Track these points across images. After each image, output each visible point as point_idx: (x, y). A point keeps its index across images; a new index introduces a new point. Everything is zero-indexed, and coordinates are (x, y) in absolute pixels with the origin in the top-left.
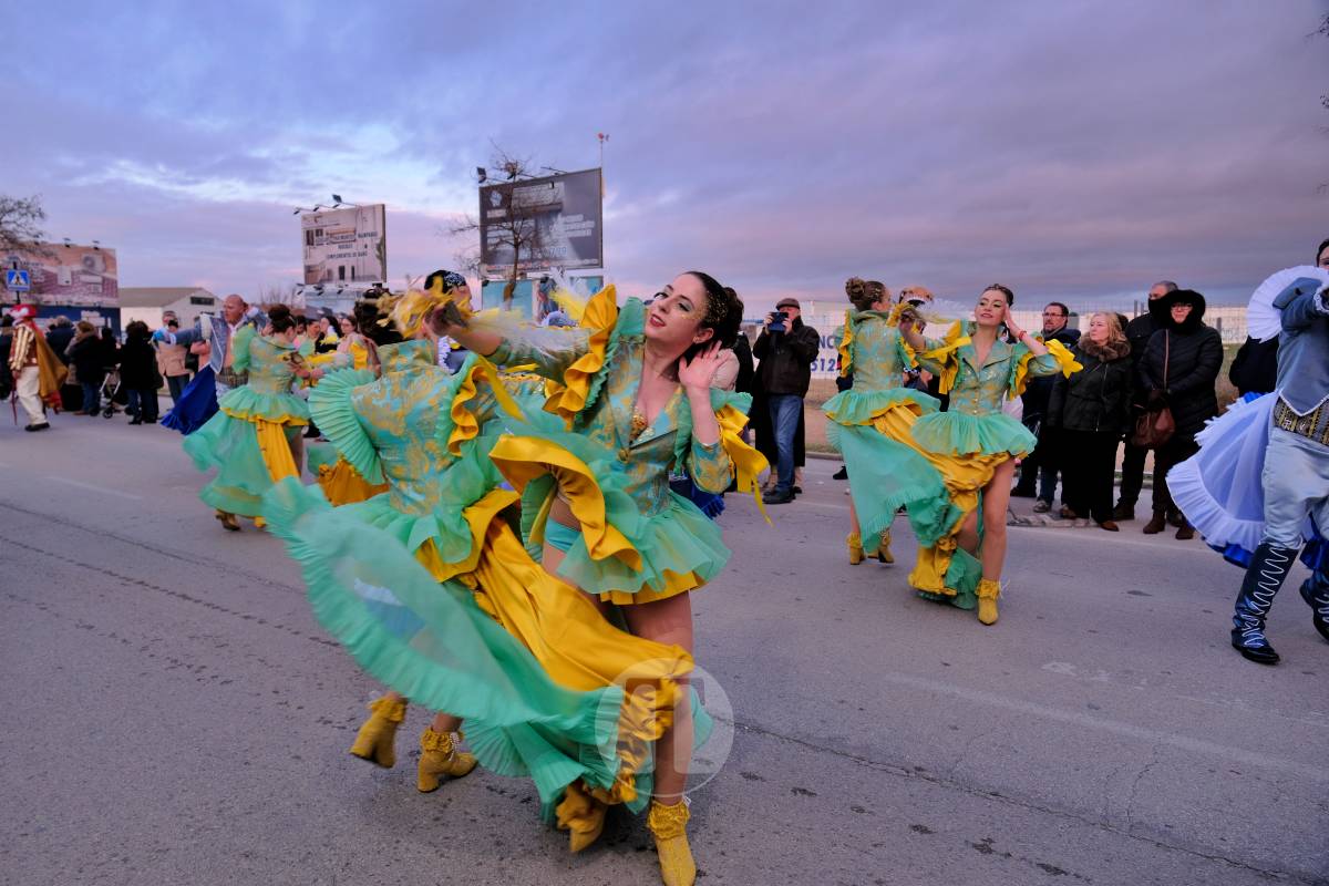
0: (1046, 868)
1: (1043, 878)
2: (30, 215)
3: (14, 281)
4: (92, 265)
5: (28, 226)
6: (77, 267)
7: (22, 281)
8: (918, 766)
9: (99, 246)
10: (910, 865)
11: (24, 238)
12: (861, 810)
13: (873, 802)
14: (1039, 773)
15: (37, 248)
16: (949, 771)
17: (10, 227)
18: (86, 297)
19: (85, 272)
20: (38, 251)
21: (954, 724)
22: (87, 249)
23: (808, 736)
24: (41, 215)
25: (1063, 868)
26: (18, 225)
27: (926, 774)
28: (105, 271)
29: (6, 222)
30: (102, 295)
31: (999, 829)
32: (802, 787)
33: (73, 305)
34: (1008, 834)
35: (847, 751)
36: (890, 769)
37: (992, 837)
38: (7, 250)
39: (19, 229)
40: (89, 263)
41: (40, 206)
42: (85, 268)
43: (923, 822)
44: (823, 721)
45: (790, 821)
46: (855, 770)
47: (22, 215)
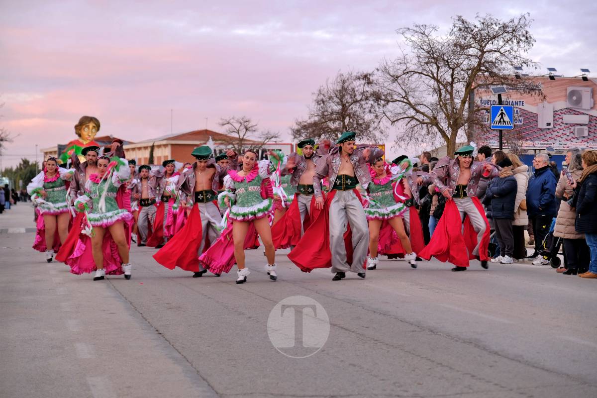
2: (515, 41)
3: (497, 118)
4: (579, 101)
5: (513, 53)
6: (562, 104)
7: (506, 118)
9: (589, 75)
11: (508, 70)
15: (520, 82)
17: (493, 57)
18: (569, 143)
19: (569, 111)
20: (520, 86)
22: (573, 81)
24: (528, 40)
26: (501, 53)
28: (592, 108)
29: (487, 51)
30: (587, 139)
33: (553, 153)
38: (487, 86)
39: (503, 59)
40: (575, 98)
41: (527, 29)
42: (570, 106)
47: (507, 42)
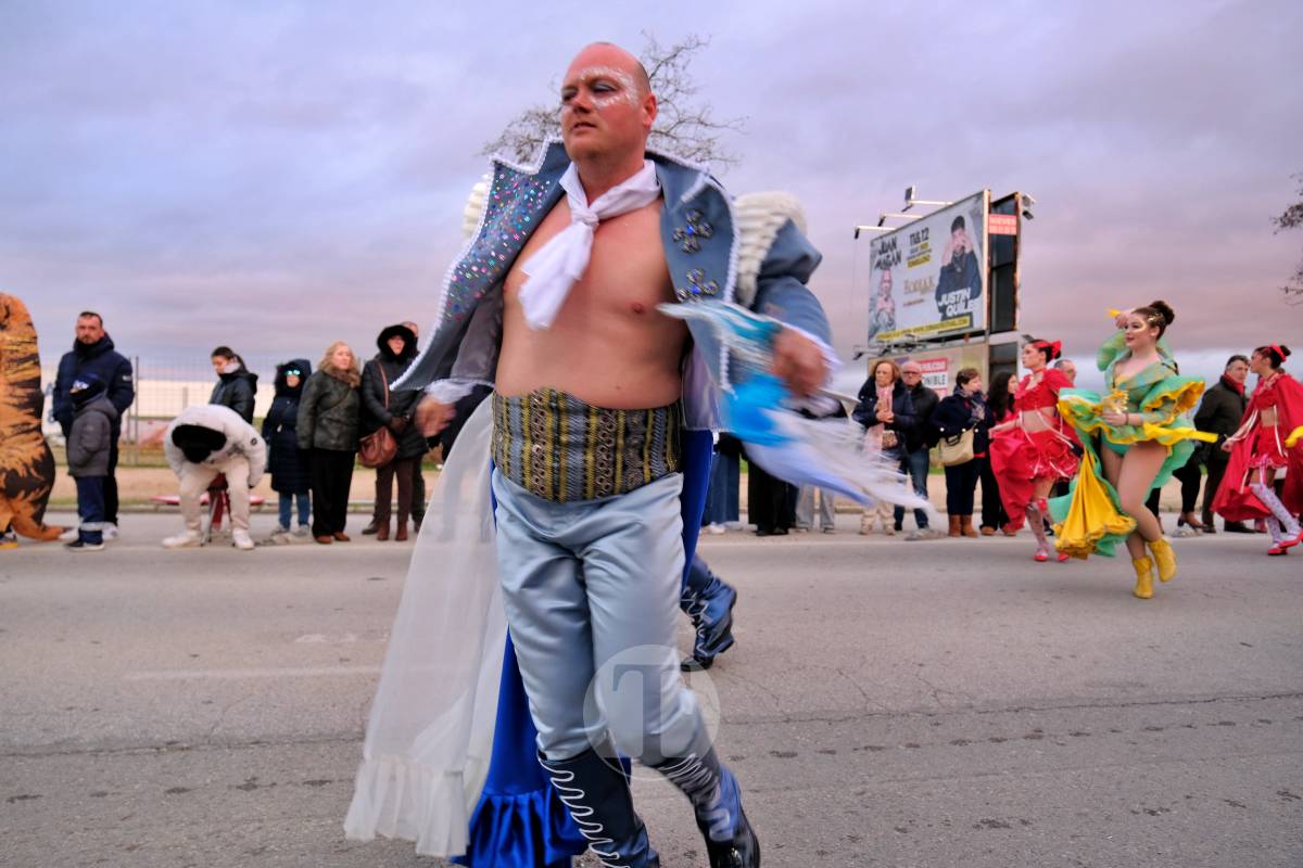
0: (313, 783)
1: (307, 792)
8: (169, 739)
10: (167, 824)
12: (103, 794)
13: (118, 783)
14: (299, 716)
16: (206, 736)
21: (208, 699)
23: (27, 747)
25: (327, 778)
27: (177, 745)
31: (263, 768)
32: (22, 794)
34: (271, 768)
35: (81, 749)
36: (136, 751)
37: (256, 775)
43: (180, 783)
44: (45, 730)
45: (6, 829)
46: (92, 763)
